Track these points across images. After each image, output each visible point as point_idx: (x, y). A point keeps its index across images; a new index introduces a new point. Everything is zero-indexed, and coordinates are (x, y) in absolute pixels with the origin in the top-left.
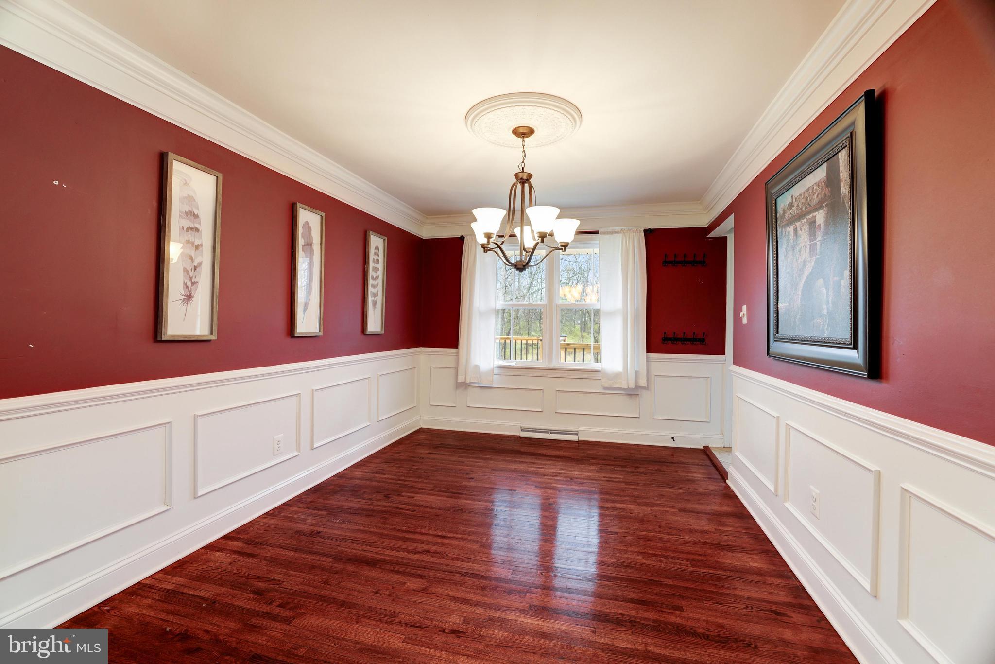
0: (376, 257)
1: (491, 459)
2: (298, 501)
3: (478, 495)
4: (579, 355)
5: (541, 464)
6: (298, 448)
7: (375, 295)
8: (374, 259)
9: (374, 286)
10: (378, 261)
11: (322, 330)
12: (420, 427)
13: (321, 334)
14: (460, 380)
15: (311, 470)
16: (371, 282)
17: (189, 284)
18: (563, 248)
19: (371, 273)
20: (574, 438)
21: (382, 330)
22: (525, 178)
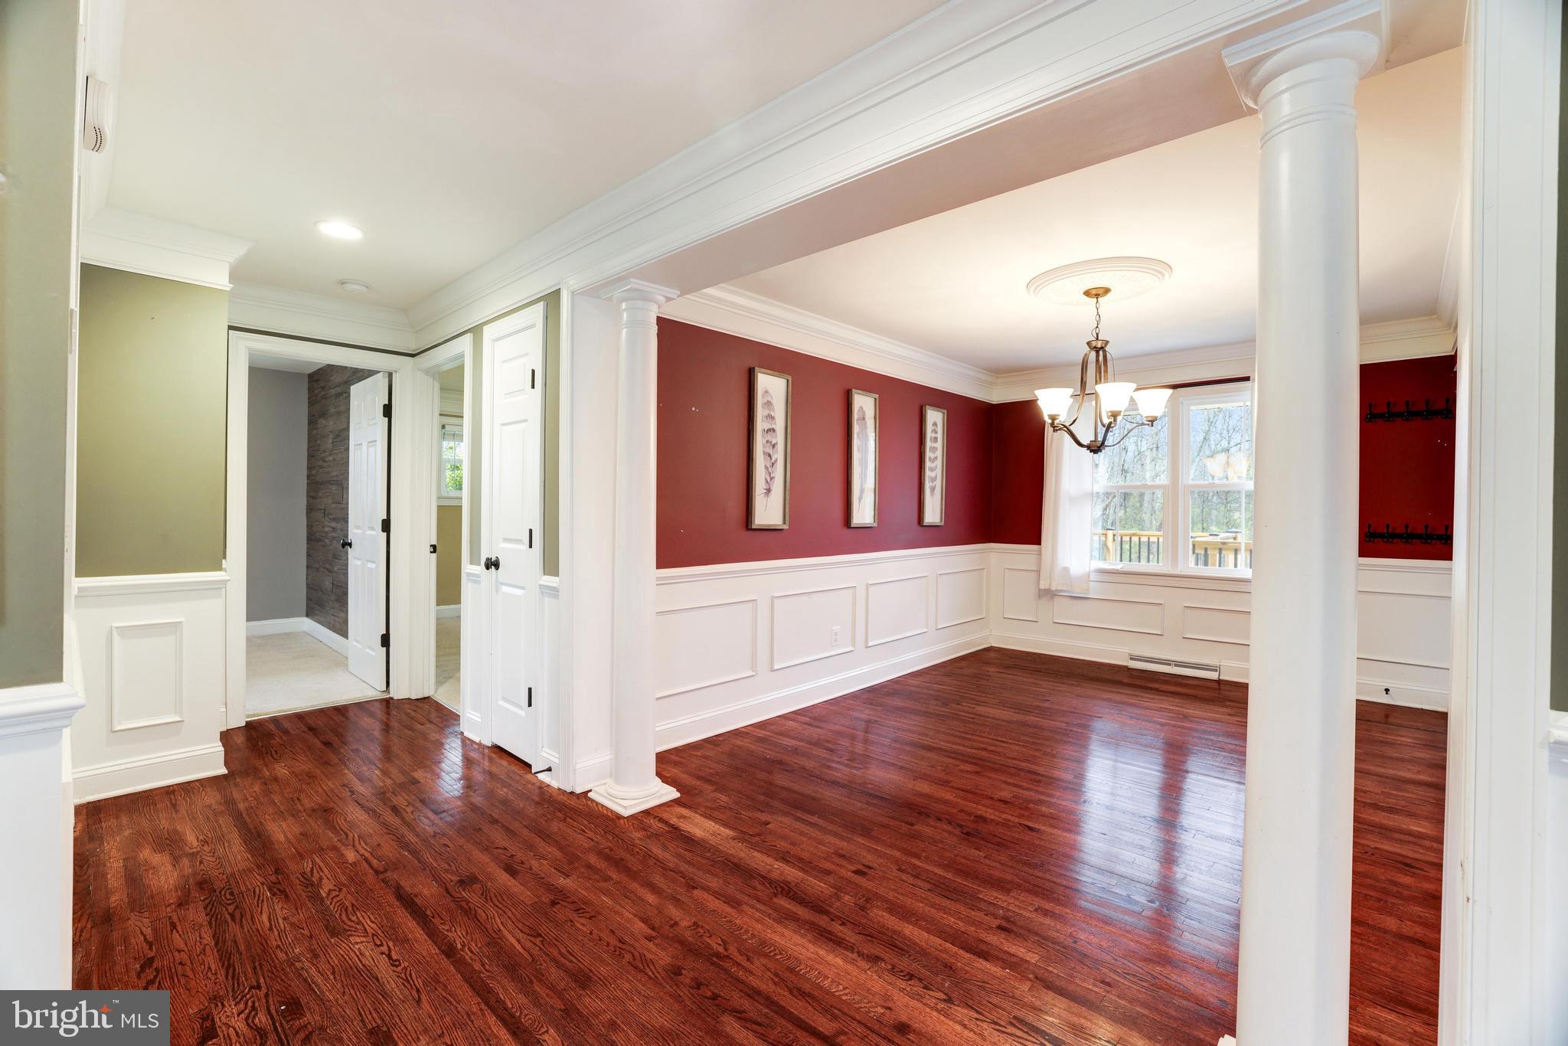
0: (934, 435)
1: (1077, 686)
2: (853, 696)
3: (1051, 716)
4: (1230, 557)
5: (1146, 698)
6: (853, 644)
7: (934, 480)
8: (931, 438)
9: (932, 470)
10: (936, 439)
11: (876, 521)
12: (989, 645)
13: (875, 525)
14: (1042, 587)
15: (865, 669)
16: (928, 464)
17: (769, 480)
18: (1150, 423)
19: (928, 454)
20: (1214, 676)
21: (941, 521)
22: (1099, 346)
